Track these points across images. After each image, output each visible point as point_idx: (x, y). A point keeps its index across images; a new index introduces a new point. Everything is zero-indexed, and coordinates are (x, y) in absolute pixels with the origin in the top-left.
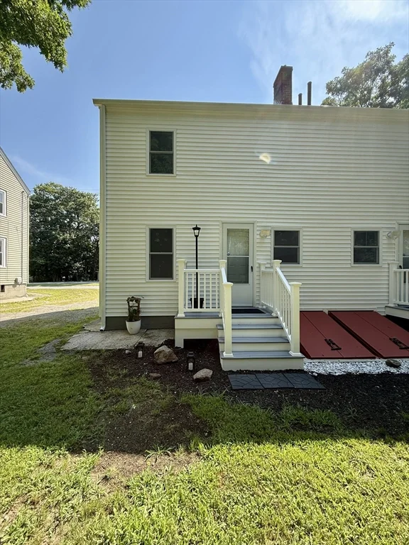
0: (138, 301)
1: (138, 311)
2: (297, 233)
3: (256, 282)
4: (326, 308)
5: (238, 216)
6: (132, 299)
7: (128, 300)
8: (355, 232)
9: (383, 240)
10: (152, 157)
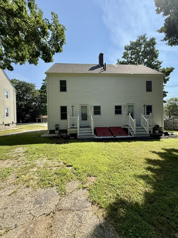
0: (58, 125)
1: (58, 128)
2: (100, 106)
3: (89, 120)
4: (108, 126)
5: (84, 102)
6: (56, 125)
7: (55, 125)
8: (115, 106)
9: (123, 108)
10: (61, 87)
